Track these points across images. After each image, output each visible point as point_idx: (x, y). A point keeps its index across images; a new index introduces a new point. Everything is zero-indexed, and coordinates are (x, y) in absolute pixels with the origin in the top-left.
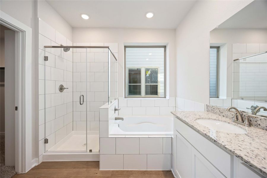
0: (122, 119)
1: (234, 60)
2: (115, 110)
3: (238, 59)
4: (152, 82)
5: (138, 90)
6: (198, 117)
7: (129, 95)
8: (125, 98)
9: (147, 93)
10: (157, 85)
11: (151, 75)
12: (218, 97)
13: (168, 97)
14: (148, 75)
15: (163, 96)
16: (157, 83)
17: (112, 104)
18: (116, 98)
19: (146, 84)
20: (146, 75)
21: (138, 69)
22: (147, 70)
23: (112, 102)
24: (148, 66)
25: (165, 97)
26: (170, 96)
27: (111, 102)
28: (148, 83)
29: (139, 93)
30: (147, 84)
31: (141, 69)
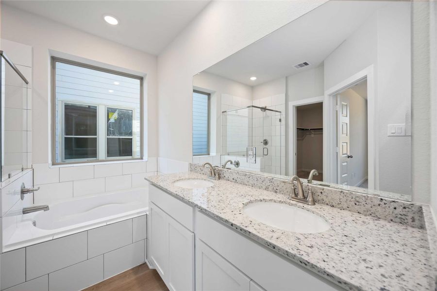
0: (46, 208)
1: (223, 112)
2: (23, 192)
3: (225, 112)
4: (121, 134)
5: (89, 149)
6: (178, 179)
7: (66, 158)
8: (53, 164)
9: (110, 153)
10: (132, 139)
11: (119, 120)
12: (209, 154)
13: (145, 157)
14: (112, 120)
15: (139, 157)
16: (132, 136)
17: (12, 179)
18: (24, 167)
19: (109, 137)
20: (108, 119)
21: (89, 106)
22: (110, 111)
23: (12, 175)
24: (113, 104)
25: (142, 158)
26: (149, 156)
27: (9, 175)
28: (114, 134)
29: (94, 154)
30: (111, 137)
31: (96, 107)
